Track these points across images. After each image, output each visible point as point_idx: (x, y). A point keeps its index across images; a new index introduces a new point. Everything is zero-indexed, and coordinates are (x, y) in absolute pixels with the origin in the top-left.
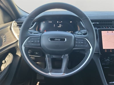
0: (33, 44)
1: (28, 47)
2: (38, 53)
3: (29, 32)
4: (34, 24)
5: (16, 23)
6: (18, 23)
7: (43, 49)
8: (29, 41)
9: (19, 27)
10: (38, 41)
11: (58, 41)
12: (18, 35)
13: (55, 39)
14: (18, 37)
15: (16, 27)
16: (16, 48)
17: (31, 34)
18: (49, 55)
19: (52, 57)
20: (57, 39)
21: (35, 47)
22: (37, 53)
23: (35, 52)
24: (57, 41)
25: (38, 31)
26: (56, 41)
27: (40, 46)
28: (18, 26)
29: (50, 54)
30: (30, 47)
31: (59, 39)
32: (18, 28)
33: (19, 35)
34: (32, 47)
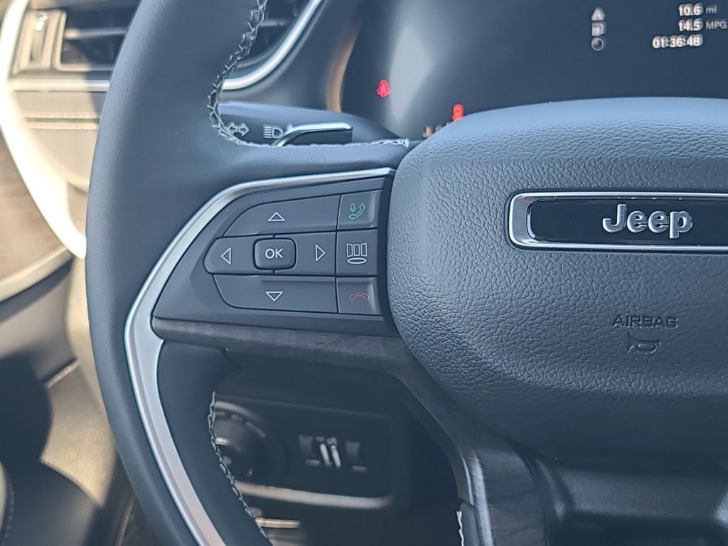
0: (274, 296)
1: (208, 331)
2: (353, 447)
3: (227, 120)
4: (292, 20)
5: (59, 19)
6: (75, 18)
7: (417, 364)
8: (226, 256)
9: (89, 76)
10: (359, 256)
11: (662, 237)
12: (76, 190)
13: (608, 208)
14: (74, 214)
15: (53, 72)
16: (41, 372)
17: (258, 153)
18: (516, 461)
19: (560, 509)
20: (646, 206)
21: (310, 342)
22: (330, 453)
23: (305, 441)
24: (645, 236)
25: (346, 108)
26: (623, 236)
27: (386, 323)
28: (73, 51)
29: (529, 456)
30: (243, 335)
31: (667, 206)
32: (81, 84)
33: (84, 182)
34: (263, 337)
